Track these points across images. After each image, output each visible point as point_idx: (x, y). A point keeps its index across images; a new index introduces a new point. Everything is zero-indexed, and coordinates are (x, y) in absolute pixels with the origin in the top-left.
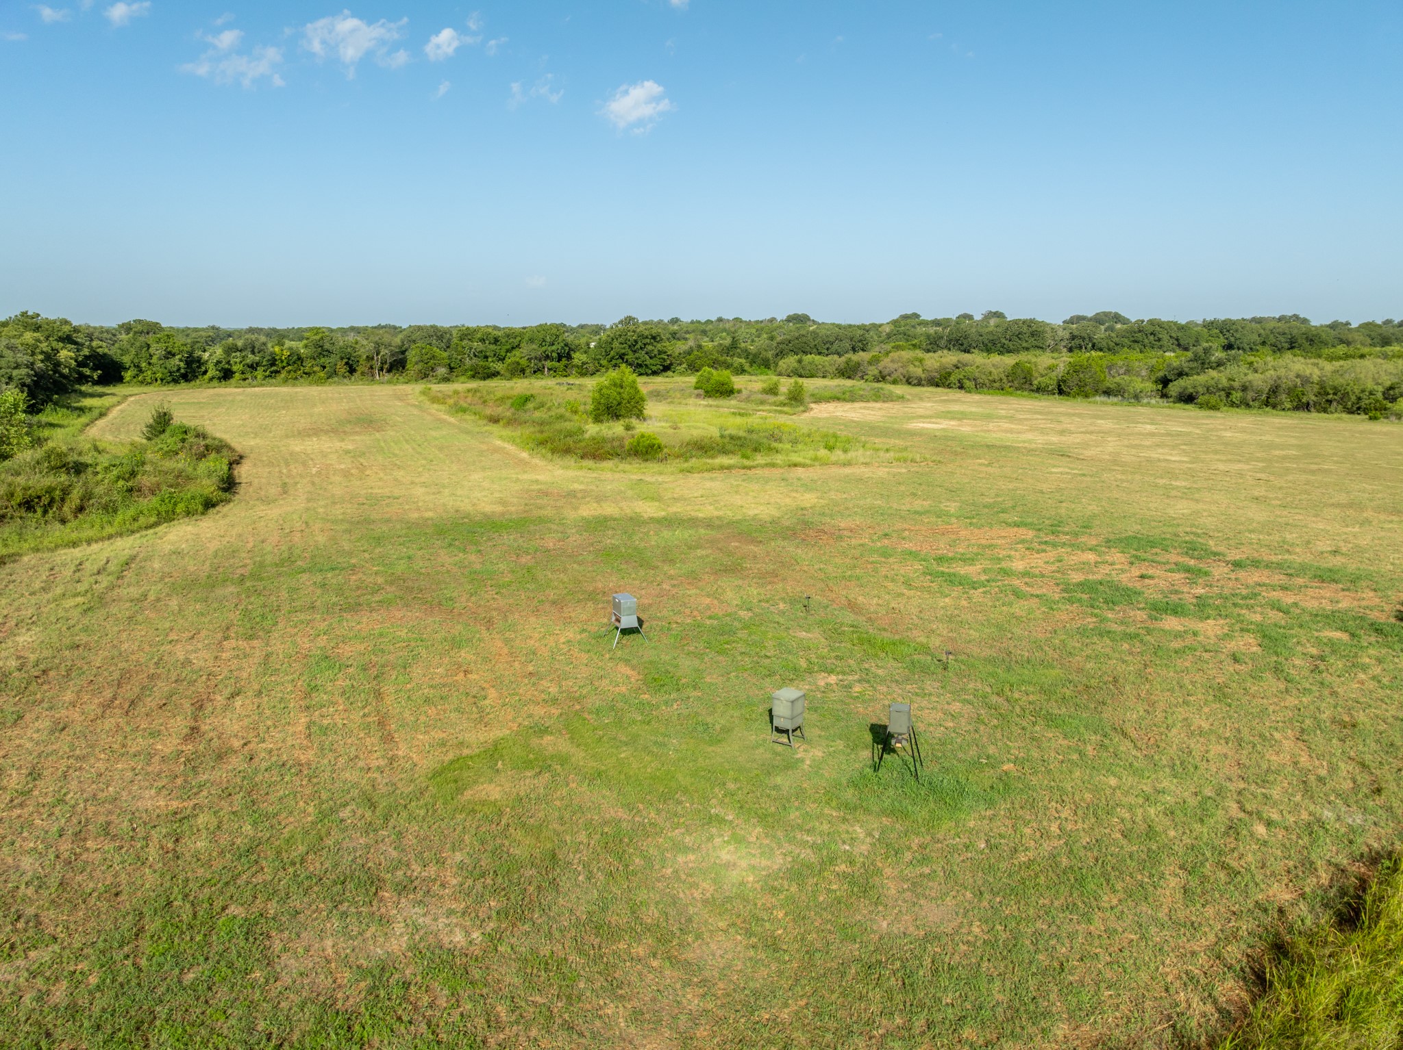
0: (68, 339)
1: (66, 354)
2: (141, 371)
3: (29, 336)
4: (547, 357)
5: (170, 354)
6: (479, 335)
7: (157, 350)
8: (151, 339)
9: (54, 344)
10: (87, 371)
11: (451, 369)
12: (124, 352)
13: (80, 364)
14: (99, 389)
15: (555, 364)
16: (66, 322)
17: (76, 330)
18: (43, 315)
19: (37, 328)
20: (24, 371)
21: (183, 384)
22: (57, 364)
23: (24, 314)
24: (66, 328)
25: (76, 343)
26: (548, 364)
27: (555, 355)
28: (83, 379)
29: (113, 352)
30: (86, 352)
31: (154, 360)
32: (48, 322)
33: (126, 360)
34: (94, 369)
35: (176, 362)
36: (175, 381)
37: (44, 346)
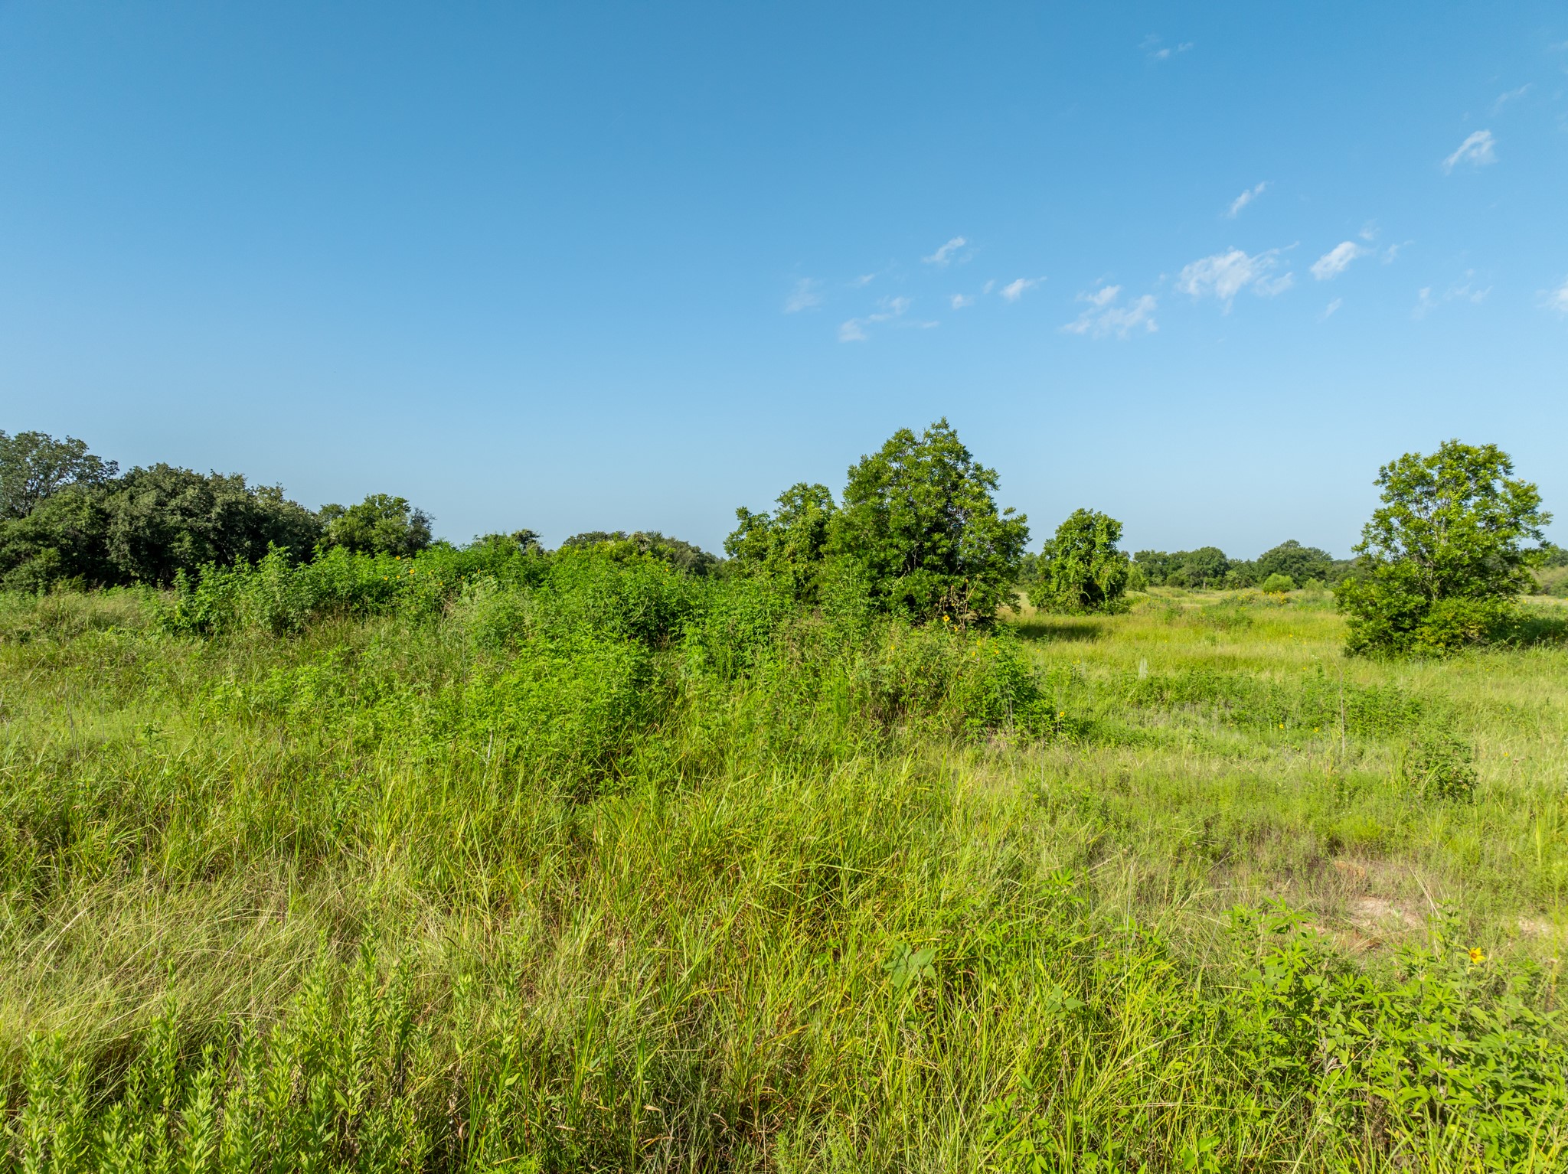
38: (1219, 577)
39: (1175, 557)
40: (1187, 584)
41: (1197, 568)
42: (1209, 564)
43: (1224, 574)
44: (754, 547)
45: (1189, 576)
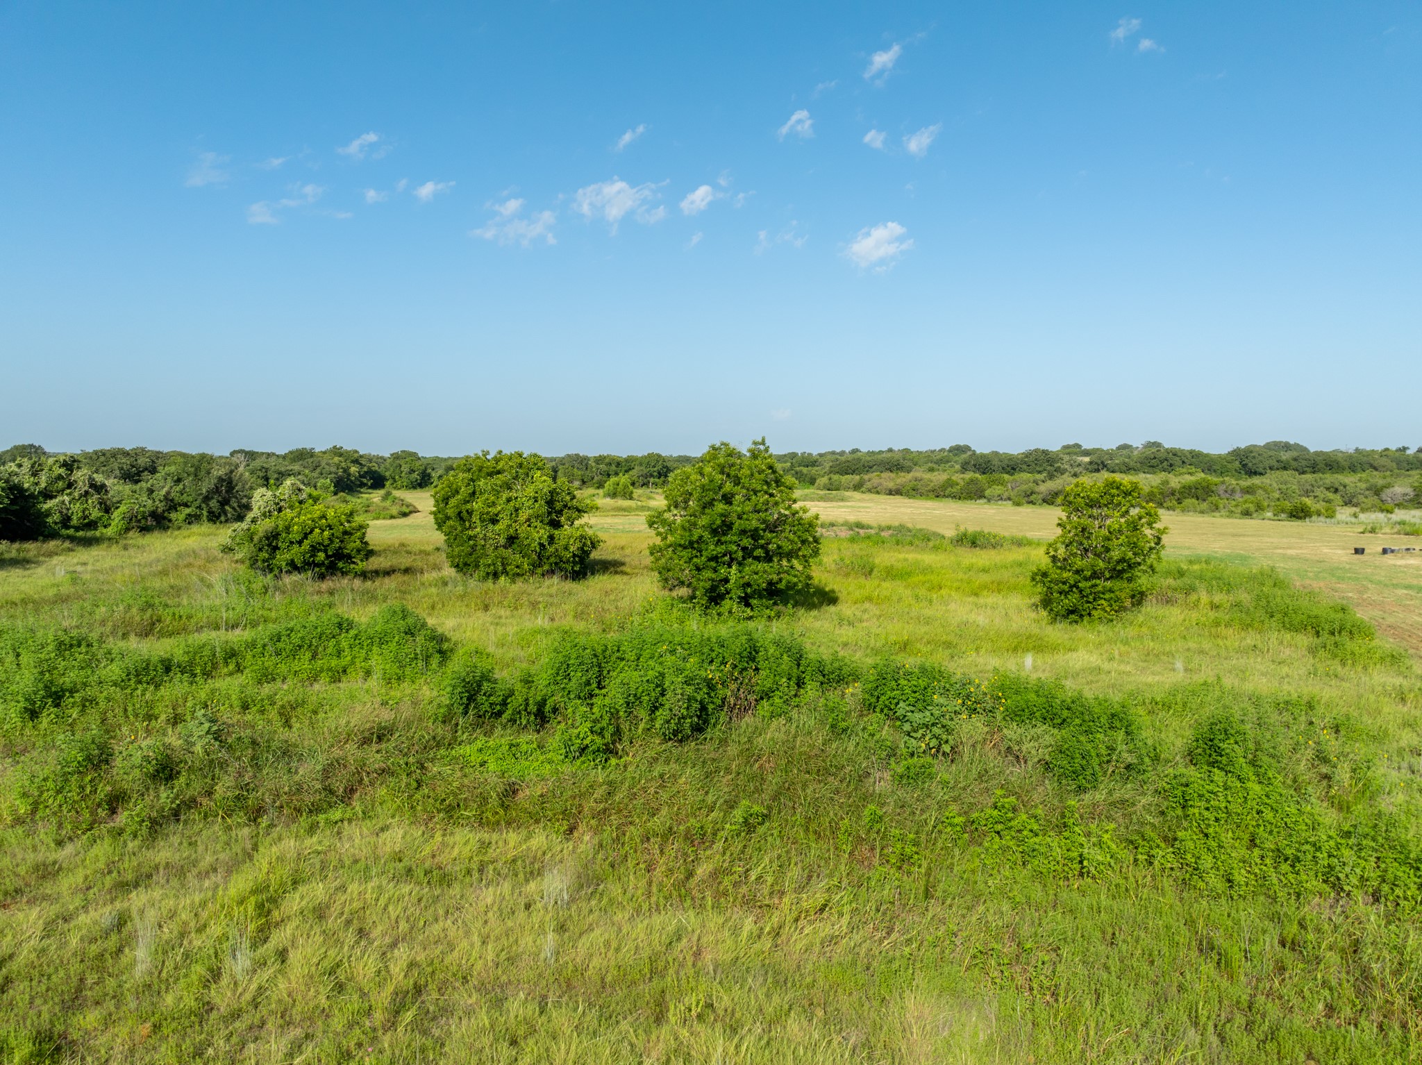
0: (356, 462)
1: (354, 469)
2: (395, 481)
3: (336, 459)
4: (652, 476)
5: (412, 471)
6: (607, 461)
7: (405, 468)
8: (402, 462)
9: (349, 464)
10: (365, 481)
11: (584, 482)
12: (387, 469)
13: (361, 476)
14: (370, 491)
15: (657, 480)
16: (356, 452)
17: (361, 456)
18: (345, 448)
19: (341, 455)
20: (333, 476)
21: (419, 490)
22: (349, 475)
23: (335, 447)
24: (356, 455)
25: (361, 464)
26: (652, 480)
27: (655, 474)
28: (362, 485)
29: (381, 470)
30: (365, 469)
31: (403, 475)
32: (347, 452)
33: (387, 474)
34: (371, 479)
35: (415, 476)
36: (414, 488)
37: (343, 464)
38: (662, 478)
39: (627, 460)
40: (637, 484)
41: (646, 471)
42: (654, 467)
43: (666, 476)
44: (488, 513)
45: (639, 477)
